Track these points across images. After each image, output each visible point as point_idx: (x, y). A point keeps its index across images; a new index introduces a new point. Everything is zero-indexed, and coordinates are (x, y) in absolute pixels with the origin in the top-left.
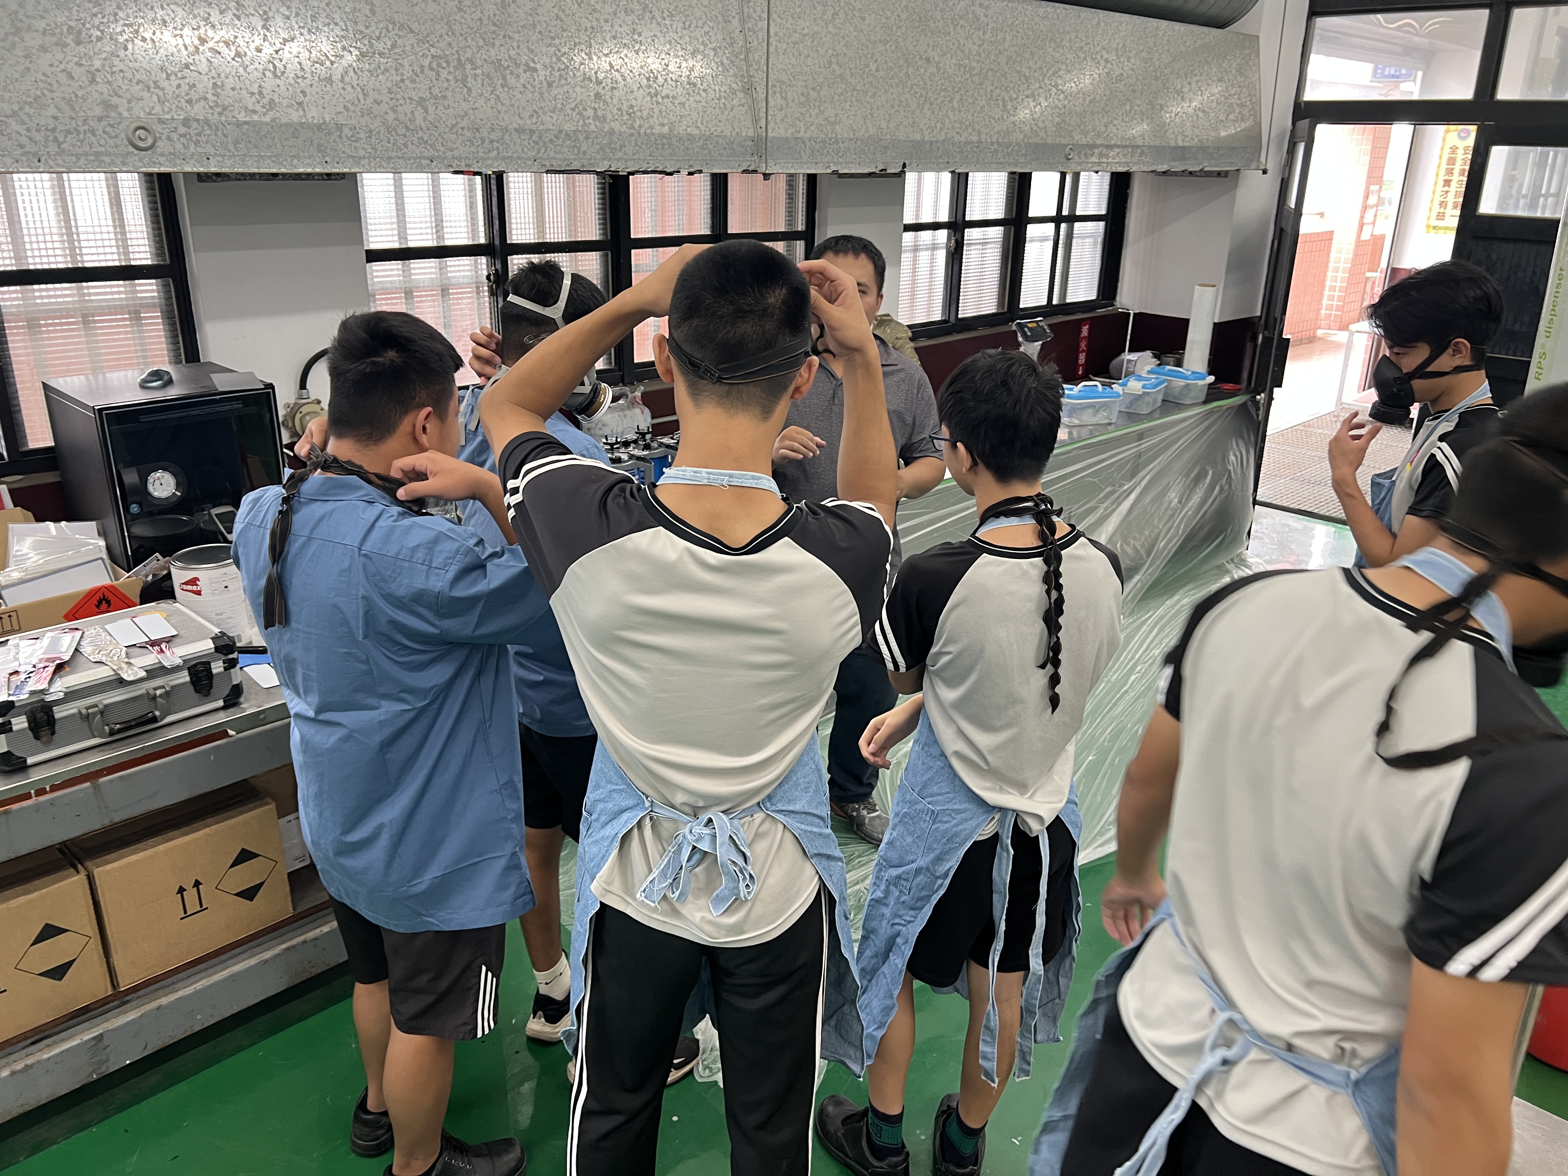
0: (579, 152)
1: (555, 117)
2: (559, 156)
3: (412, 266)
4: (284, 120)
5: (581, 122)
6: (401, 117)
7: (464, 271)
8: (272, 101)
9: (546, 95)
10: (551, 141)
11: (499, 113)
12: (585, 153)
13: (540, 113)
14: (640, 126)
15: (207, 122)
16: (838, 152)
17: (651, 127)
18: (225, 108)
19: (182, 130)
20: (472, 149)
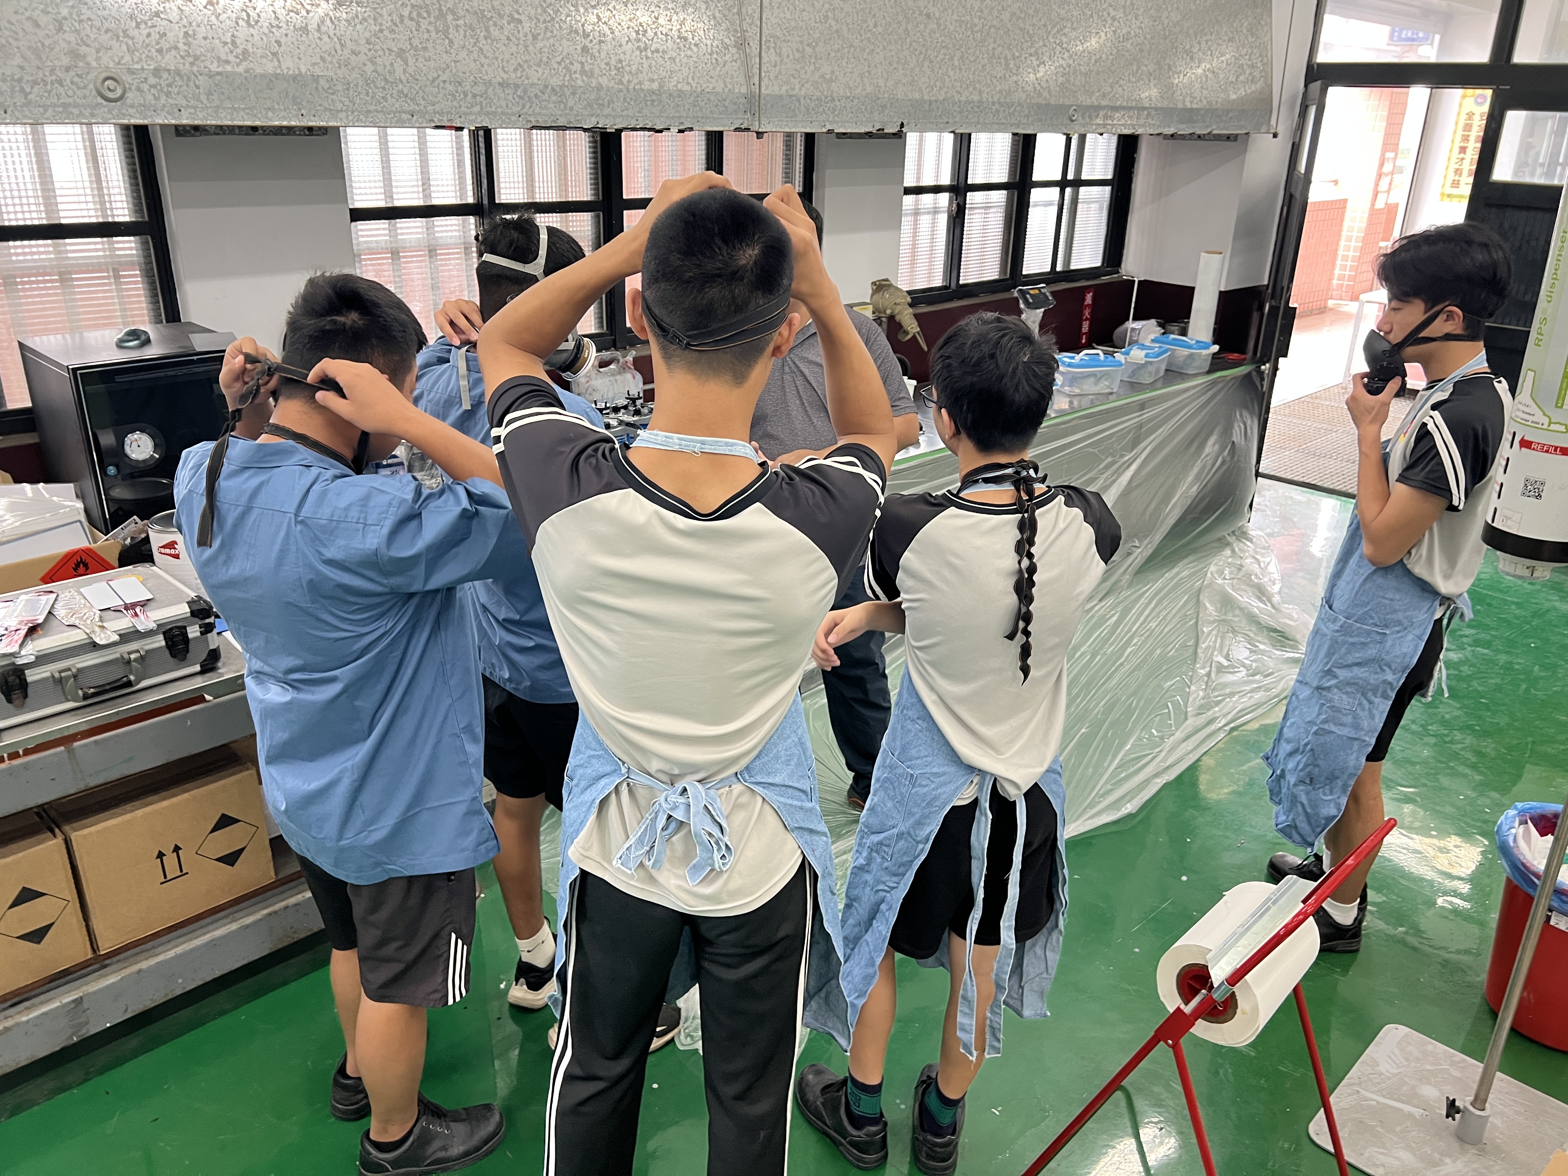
0: (565, 107)
1: (540, 72)
2: (544, 112)
3: (398, 225)
4: (259, 70)
5: (568, 77)
6: (380, 69)
7: (451, 231)
8: (245, 52)
9: (531, 48)
10: (536, 96)
11: (482, 66)
12: (571, 109)
13: (525, 67)
14: (629, 82)
15: (178, 72)
16: (834, 110)
17: (640, 83)
18: (196, 58)
19: (152, 80)
20: (455, 103)
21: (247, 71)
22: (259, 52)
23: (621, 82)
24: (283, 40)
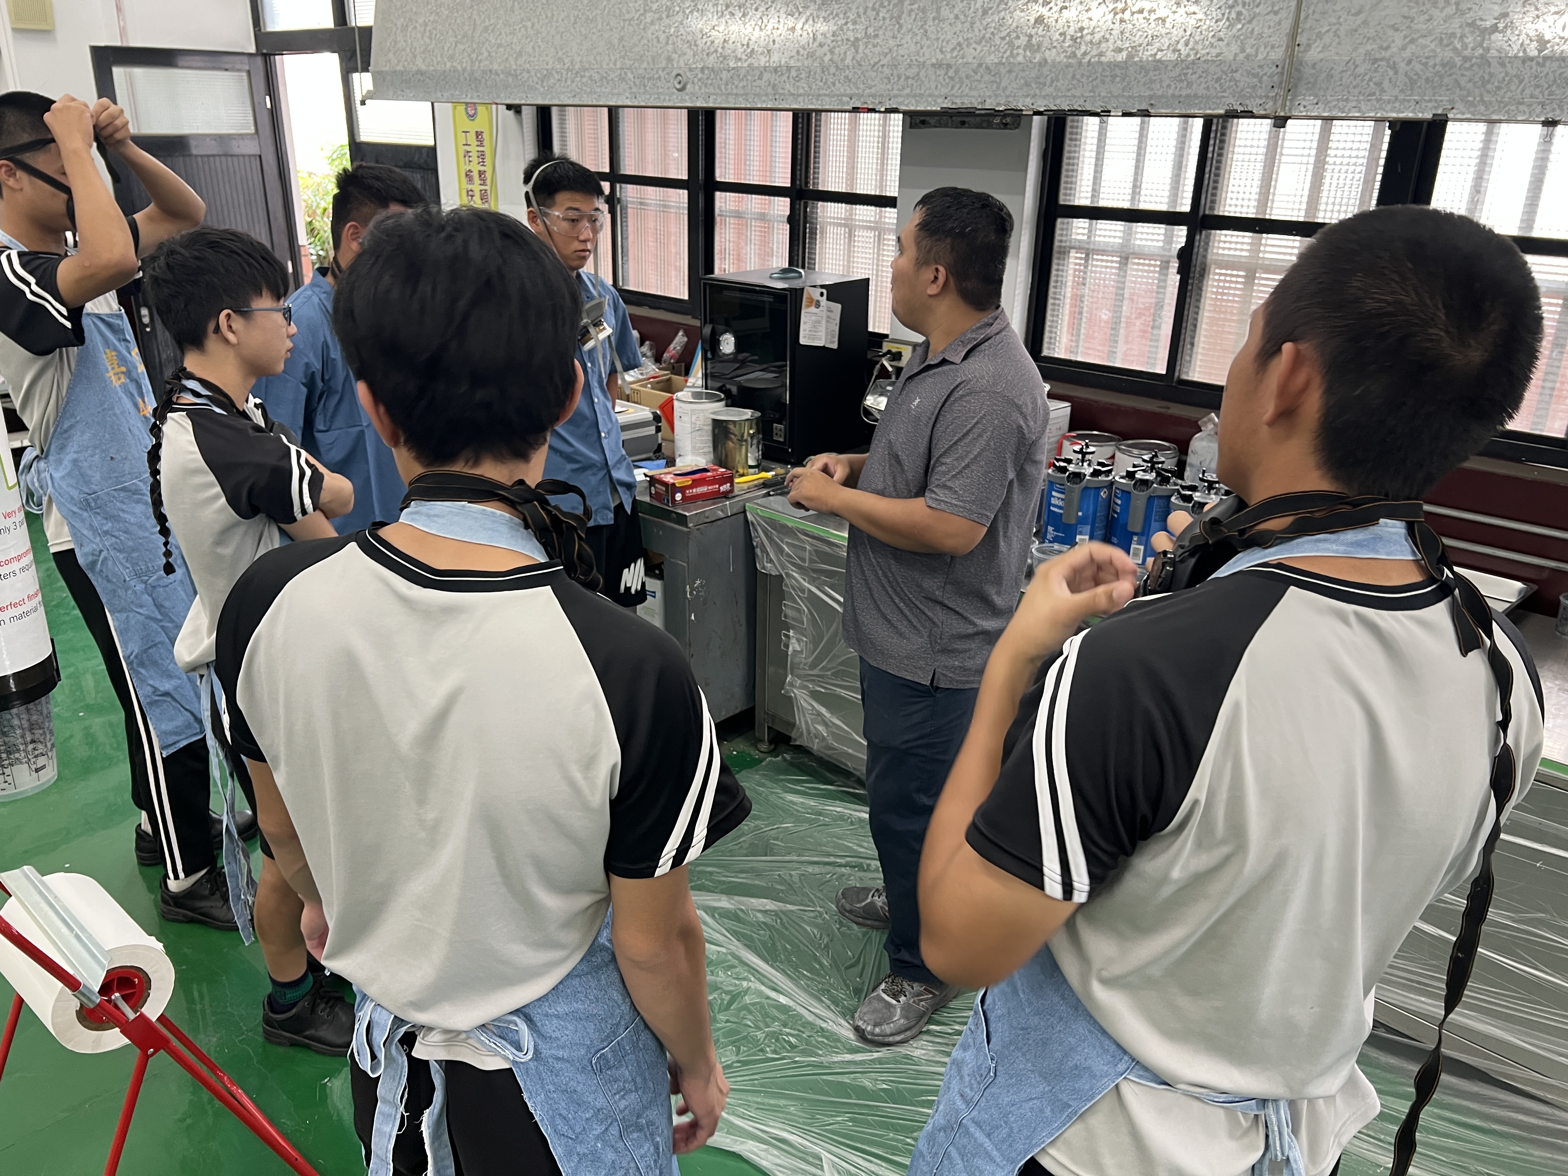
2: (975, 93)
5: (1008, 53)
11: (922, 48)
12: (1005, 89)
20: (889, 87)
21: (749, 66)
22: (760, 50)
23: (1074, 54)
24: (777, 39)
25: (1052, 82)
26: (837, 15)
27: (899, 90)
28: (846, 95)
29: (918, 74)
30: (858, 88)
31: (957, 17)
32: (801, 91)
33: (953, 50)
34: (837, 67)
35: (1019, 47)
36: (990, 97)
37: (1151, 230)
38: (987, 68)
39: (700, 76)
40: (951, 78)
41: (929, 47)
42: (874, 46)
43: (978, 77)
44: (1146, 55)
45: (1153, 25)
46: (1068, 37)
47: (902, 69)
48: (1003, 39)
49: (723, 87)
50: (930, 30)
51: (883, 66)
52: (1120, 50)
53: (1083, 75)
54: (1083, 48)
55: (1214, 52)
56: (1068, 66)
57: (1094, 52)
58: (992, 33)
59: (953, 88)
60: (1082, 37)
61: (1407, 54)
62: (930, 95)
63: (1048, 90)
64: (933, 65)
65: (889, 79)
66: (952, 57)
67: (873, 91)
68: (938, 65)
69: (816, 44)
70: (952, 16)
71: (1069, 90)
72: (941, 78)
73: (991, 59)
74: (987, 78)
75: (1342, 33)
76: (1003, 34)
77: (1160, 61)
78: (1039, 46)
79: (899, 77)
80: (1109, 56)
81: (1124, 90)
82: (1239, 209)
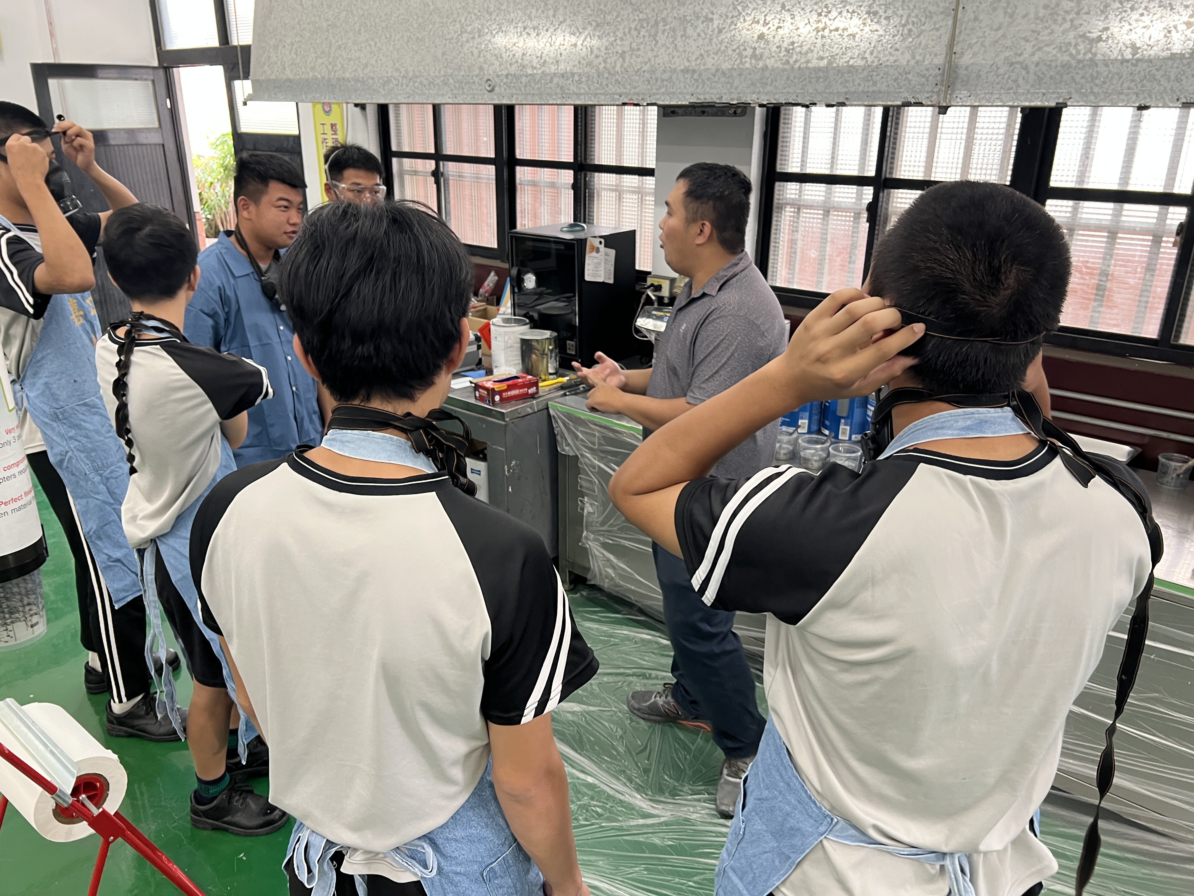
21: (542, 73)
22: (551, 61)
23: (788, 62)
24: (563, 53)
25: (772, 82)
26: (608, 34)
27: (657, 89)
28: (616, 94)
29: (671, 77)
30: (626, 89)
31: (699, 35)
32: (582, 91)
33: (697, 59)
34: (610, 73)
35: (746, 57)
36: (725, 94)
37: (846, 190)
38: (723, 73)
39: (505, 80)
40: (696, 80)
41: (678, 57)
42: (637, 57)
43: (716, 79)
44: (841, 62)
45: (846, 39)
46: (783, 49)
47: (658, 74)
48: (734, 50)
49: (523, 89)
50: (678, 44)
51: (644, 71)
52: (822, 58)
53: (795, 77)
54: (795, 57)
55: (892, 59)
56: (784, 70)
57: (803, 60)
58: (726, 47)
59: (697, 87)
60: (793, 49)
61: (1036, 58)
62: (680, 93)
63: (769, 88)
64: (682, 71)
65: (649, 82)
66: (696, 65)
67: (637, 90)
68: (686, 71)
69: (593, 56)
70: (695, 34)
71: (784, 88)
72: (688, 80)
73: (726, 66)
74: (723, 79)
75: (987, 44)
76: (734, 47)
77: (852, 66)
78: (762, 55)
79: (657, 80)
80: (814, 63)
81: (826, 88)
82: (911, 174)
